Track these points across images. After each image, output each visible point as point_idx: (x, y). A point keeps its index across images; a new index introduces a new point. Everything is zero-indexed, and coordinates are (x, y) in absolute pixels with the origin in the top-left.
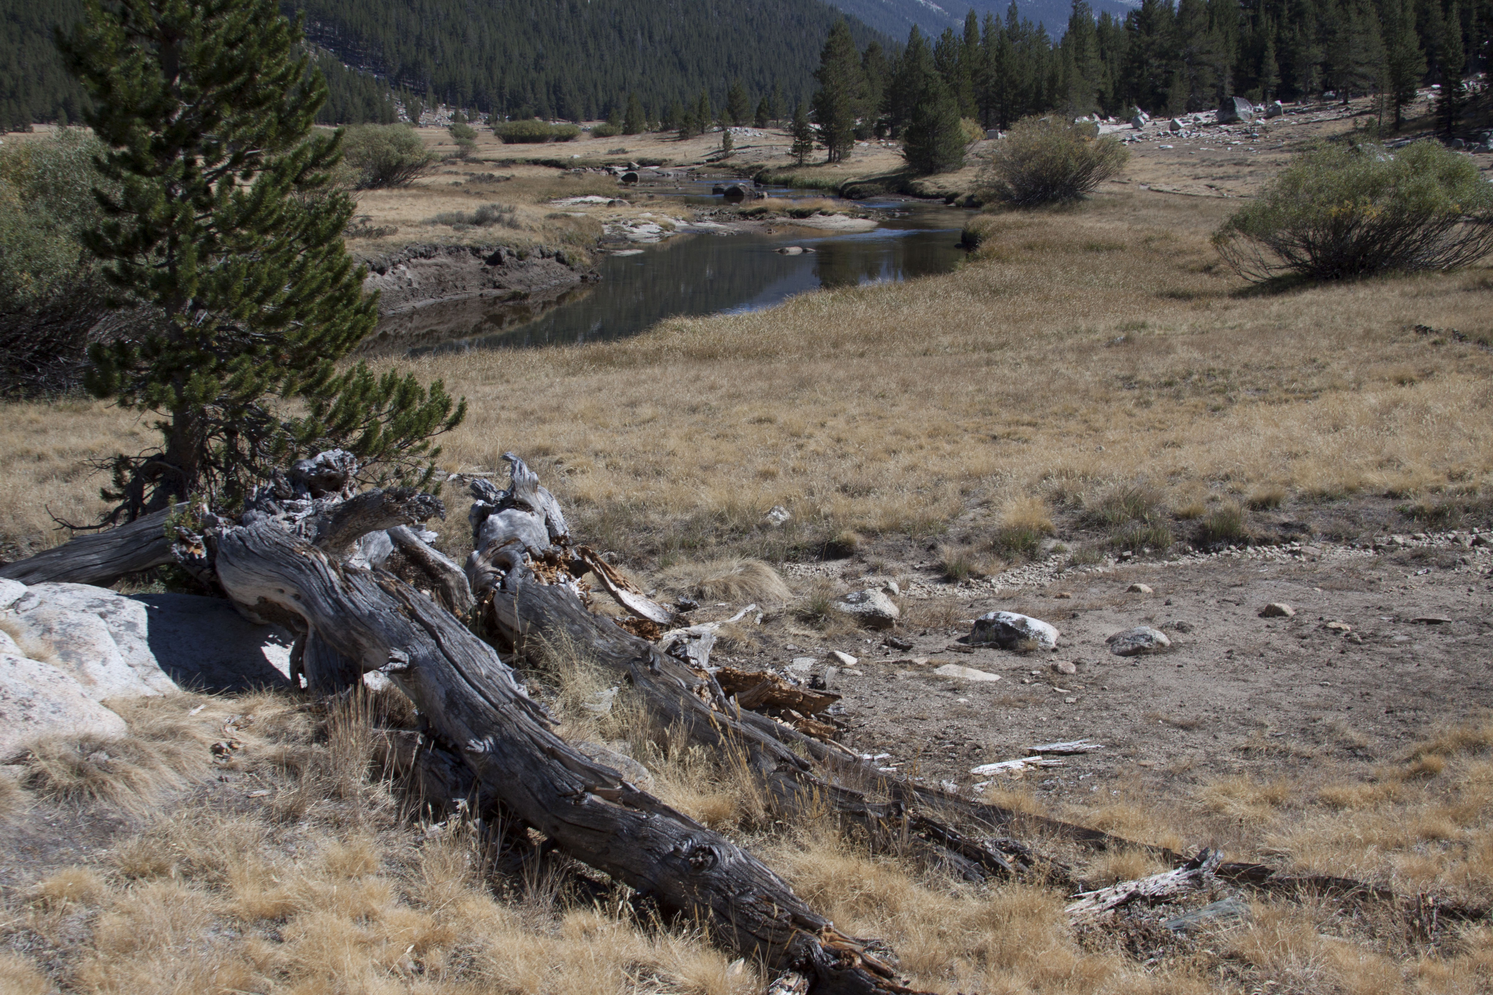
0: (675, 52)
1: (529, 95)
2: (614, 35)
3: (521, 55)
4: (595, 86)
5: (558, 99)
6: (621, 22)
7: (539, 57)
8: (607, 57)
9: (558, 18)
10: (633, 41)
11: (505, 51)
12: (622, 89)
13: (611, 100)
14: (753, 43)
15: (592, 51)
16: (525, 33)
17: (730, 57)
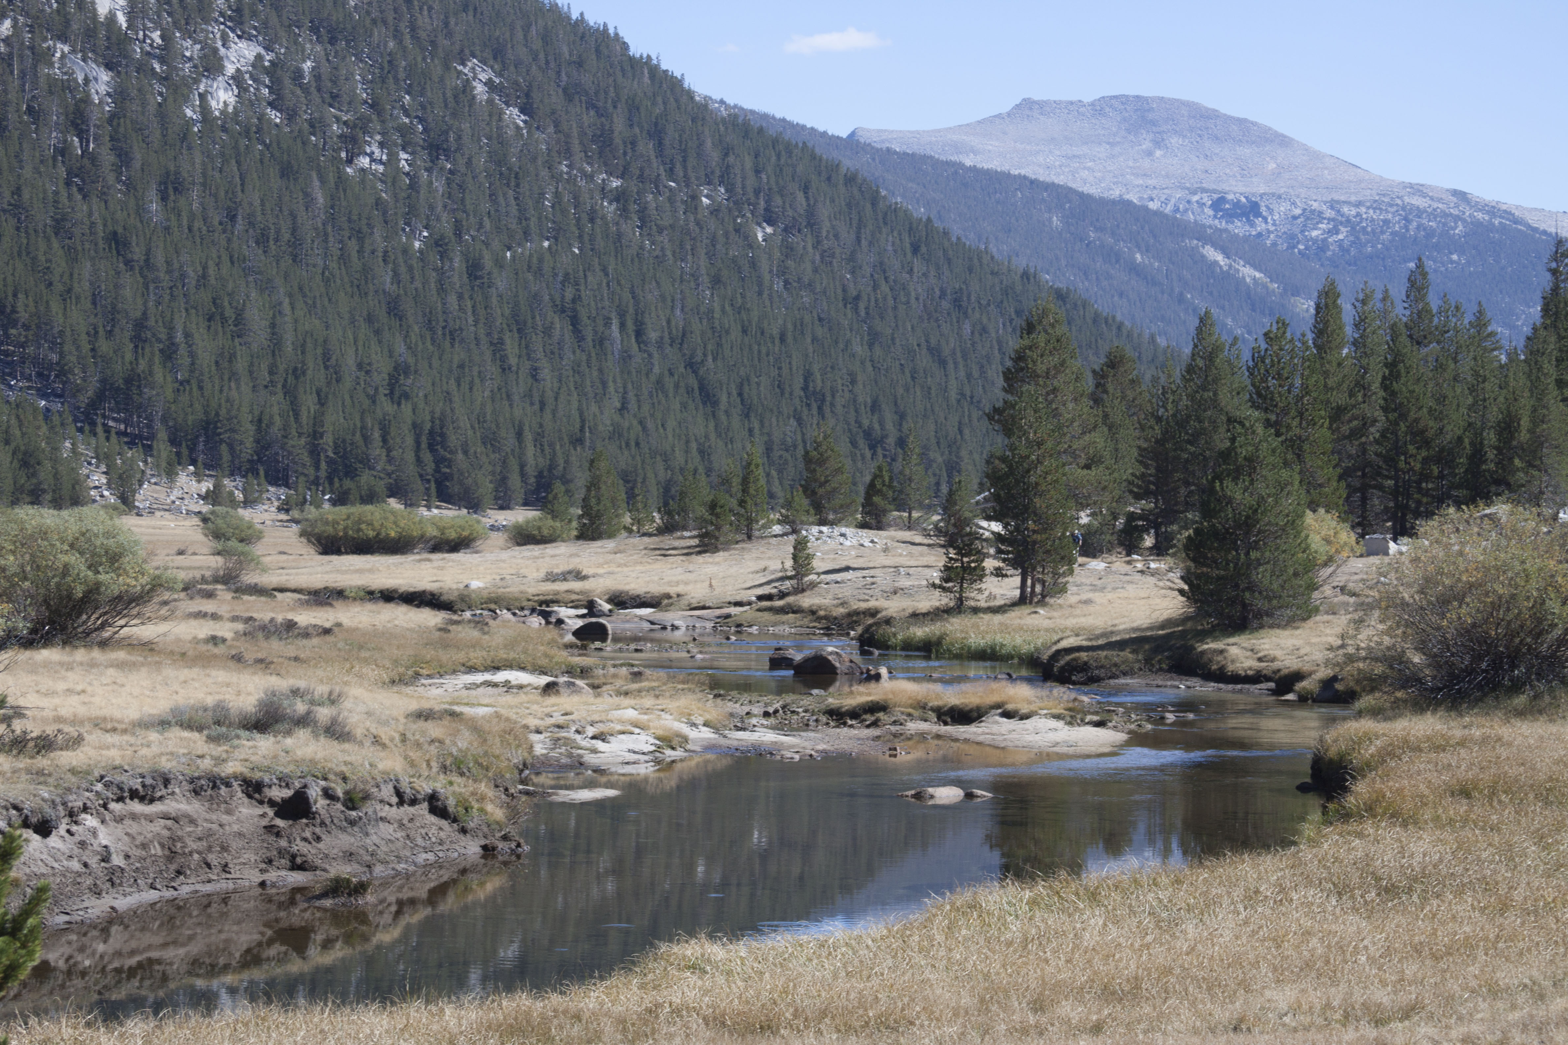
0: (692, 366)
1: (377, 451)
2: (560, 327)
3: (360, 366)
4: (519, 435)
5: (439, 461)
6: (576, 299)
7: (400, 370)
8: (546, 373)
9: (442, 289)
10: (601, 342)
11: (326, 357)
12: (577, 441)
13: (552, 467)
14: (858, 349)
15: (513, 361)
16: (370, 319)
17: (808, 376)
